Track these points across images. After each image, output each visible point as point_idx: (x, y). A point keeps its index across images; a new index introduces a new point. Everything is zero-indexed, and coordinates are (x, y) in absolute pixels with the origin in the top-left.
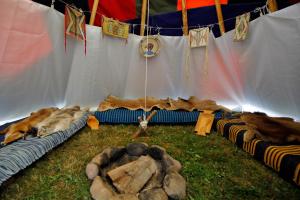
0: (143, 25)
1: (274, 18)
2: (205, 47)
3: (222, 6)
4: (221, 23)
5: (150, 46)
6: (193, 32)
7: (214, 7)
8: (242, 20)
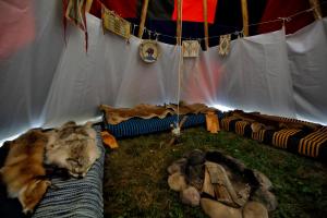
0: (143, 28)
1: (249, 42)
2: (194, 58)
3: (209, 25)
4: (206, 39)
5: (151, 51)
6: (185, 43)
7: (203, 24)
8: (225, 39)
